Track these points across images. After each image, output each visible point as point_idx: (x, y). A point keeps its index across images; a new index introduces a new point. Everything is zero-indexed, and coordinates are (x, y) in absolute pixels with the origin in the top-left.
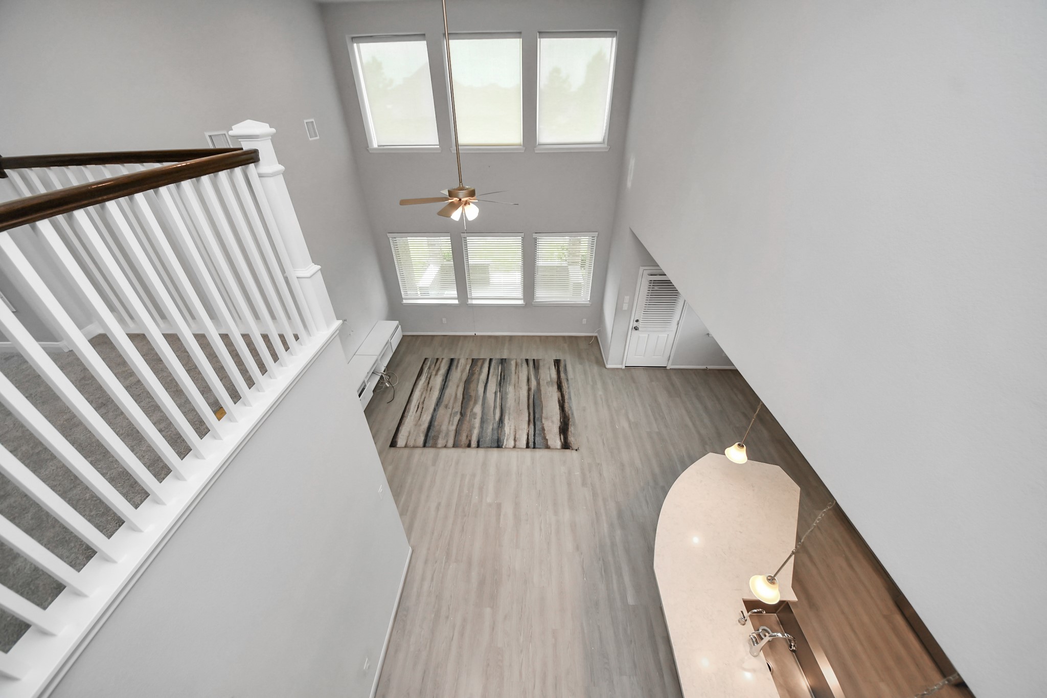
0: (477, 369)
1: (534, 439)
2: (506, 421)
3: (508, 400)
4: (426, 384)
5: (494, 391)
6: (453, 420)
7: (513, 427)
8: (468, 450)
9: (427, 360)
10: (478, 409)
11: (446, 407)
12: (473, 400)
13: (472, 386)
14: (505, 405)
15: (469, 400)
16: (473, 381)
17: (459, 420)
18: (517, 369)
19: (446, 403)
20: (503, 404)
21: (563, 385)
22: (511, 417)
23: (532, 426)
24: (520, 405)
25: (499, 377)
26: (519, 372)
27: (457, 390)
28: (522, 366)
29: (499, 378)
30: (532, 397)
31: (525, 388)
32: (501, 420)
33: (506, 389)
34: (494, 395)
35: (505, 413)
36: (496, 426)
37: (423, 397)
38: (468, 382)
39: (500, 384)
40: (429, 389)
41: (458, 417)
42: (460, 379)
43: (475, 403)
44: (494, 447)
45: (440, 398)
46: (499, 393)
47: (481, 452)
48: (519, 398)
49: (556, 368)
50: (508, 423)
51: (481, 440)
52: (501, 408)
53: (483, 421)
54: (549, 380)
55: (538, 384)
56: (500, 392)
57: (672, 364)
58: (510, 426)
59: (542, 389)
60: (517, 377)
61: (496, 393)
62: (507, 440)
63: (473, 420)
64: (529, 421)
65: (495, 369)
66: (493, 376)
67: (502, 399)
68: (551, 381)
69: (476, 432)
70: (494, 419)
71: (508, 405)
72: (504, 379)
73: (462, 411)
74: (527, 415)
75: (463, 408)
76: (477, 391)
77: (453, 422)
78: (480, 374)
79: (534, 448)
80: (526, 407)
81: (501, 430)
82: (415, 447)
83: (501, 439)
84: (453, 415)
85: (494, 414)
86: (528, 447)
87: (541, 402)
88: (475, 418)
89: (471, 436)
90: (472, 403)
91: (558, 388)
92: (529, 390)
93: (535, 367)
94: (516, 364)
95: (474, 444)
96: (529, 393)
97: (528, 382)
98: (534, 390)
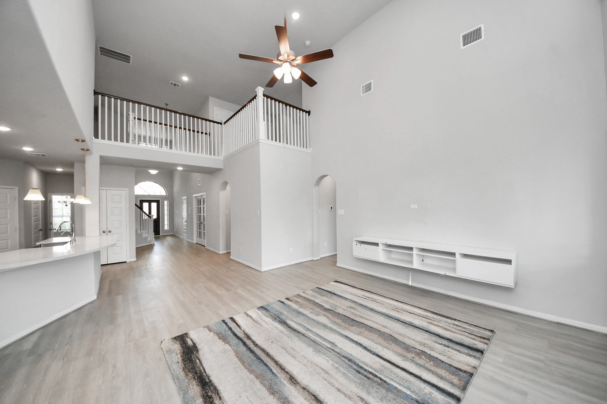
1: (228, 326)
10: (323, 319)
14: (297, 337)
23: (240, 334)
24: (280, 348)
32: (283, 323)
47: (270, 300)
48: (295, 358)
63: (311, 311)
64: (249, 337)
66: (383, 366)
74: (258, 342)
87: (252, 372)
92: (293, 380)
96: (287, 373)
97: (314, 395)
98: (285, 385)
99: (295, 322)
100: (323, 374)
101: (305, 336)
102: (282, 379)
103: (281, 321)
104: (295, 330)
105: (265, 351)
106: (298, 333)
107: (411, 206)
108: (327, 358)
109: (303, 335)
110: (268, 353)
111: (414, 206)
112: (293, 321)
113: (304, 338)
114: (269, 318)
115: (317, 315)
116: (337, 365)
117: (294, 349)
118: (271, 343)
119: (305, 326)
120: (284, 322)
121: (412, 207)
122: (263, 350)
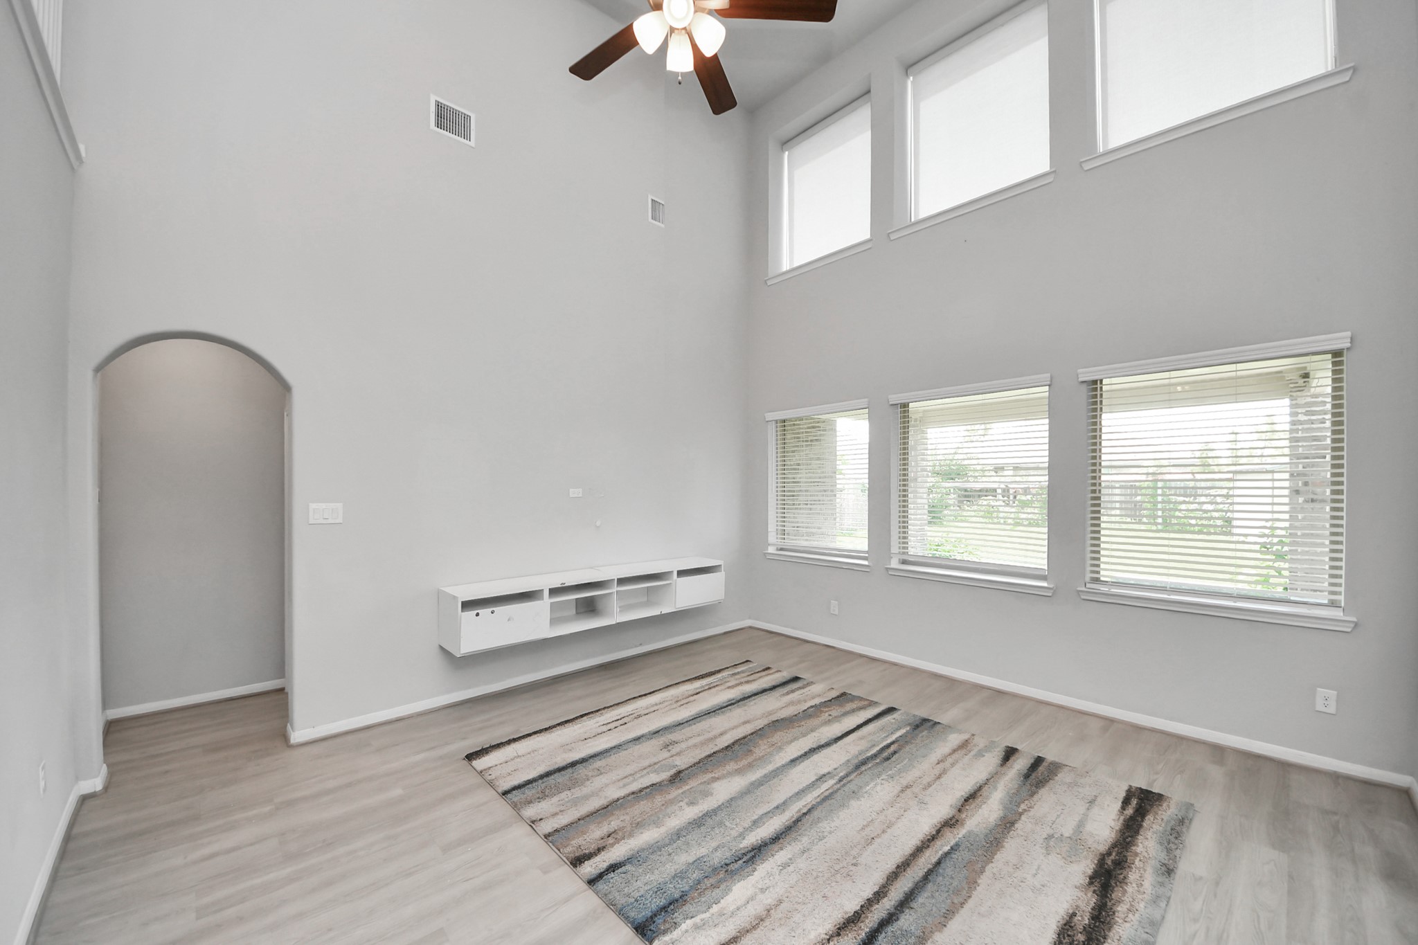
0: (835, 712)
3: (843, 814)
4: (690, 693)
5: (823, 772)
6: (637, 779)
7: (768, 899)
8: (567, 869)
9: (745, 664)
10: (724, 789)
11: (669, 744)
12: (744, 764)
13: (782, 735)
14: (820, 820)
15: (736, 759)
16: (795, 727)
17: (649, 786)
18: (956, 756)
19: (677, 739)
20: (816, 814)
21: (1133, 876)
22: (802, 864)
24: (871, 848)
25: (878, 748)
26: (953, 765)
27: (734, 727)
28: (980, 754)
29: (872, 752)
30: (943, 846)
31: (941, 808)
32: (757, 853)
33: (867, 784)
34: (811, 780)
35: (795, 839)
36: (718, 858)
37: (655, 708)
38: (777, 725)
39: (864, 763)
40: (683, 702)
41: (657, 778)
43: (742, 770)
44: (626, 921)
45: (681, 724)
46: (831, 782)
47: (589, 900)
49: (1130, 811)
50: (769, 875)
51: (622, 871)
52: (798, 820)
53: (700, 823)
54: (1068, 831)
55: (1007, 824)
56: (840, 781)
58: (763, 891)
59: (1012, 846)
60: (937, 772)
61: (822, 778)
62: (697, 927)
63: (680, 805)
65: (882, 729)
66: (858, 739)
67: (826, 799)
68: (1077, 841)
69: (644, 838)
70: (742, 836)
71: (825, 826)
72: (888, 759)
73: (683, 773)
74: (868, 893)
75: (700, 765)
76: (778, 750)
77: (628, 784)
78: (828, 722)
80: (890, 865)
81: (720, 882)
82: (491, 784)
83: (683, 911)
85: (756, 823)
87: (972, 884)
88: (691, 803)
89: (615, 842)
90: (730, 768)
91: (1092, 879)
92: (950, 823)
93: (1027, 776)
94: (964, 745)
95: (589, 868)
96: (938, 831)
99: (750, 829)
103: (747, 859)
104: (789, 829)
105: (893, 872)
106: (802, 821)
107: (571, 490)
109: (806, 813)
110: (898, 865)
111: (575, 492)
114: (730, 890)
115: (707, 794)
118: (859, 867)
120: (749, 852)
121: (571, 495)
122: (894, 876)
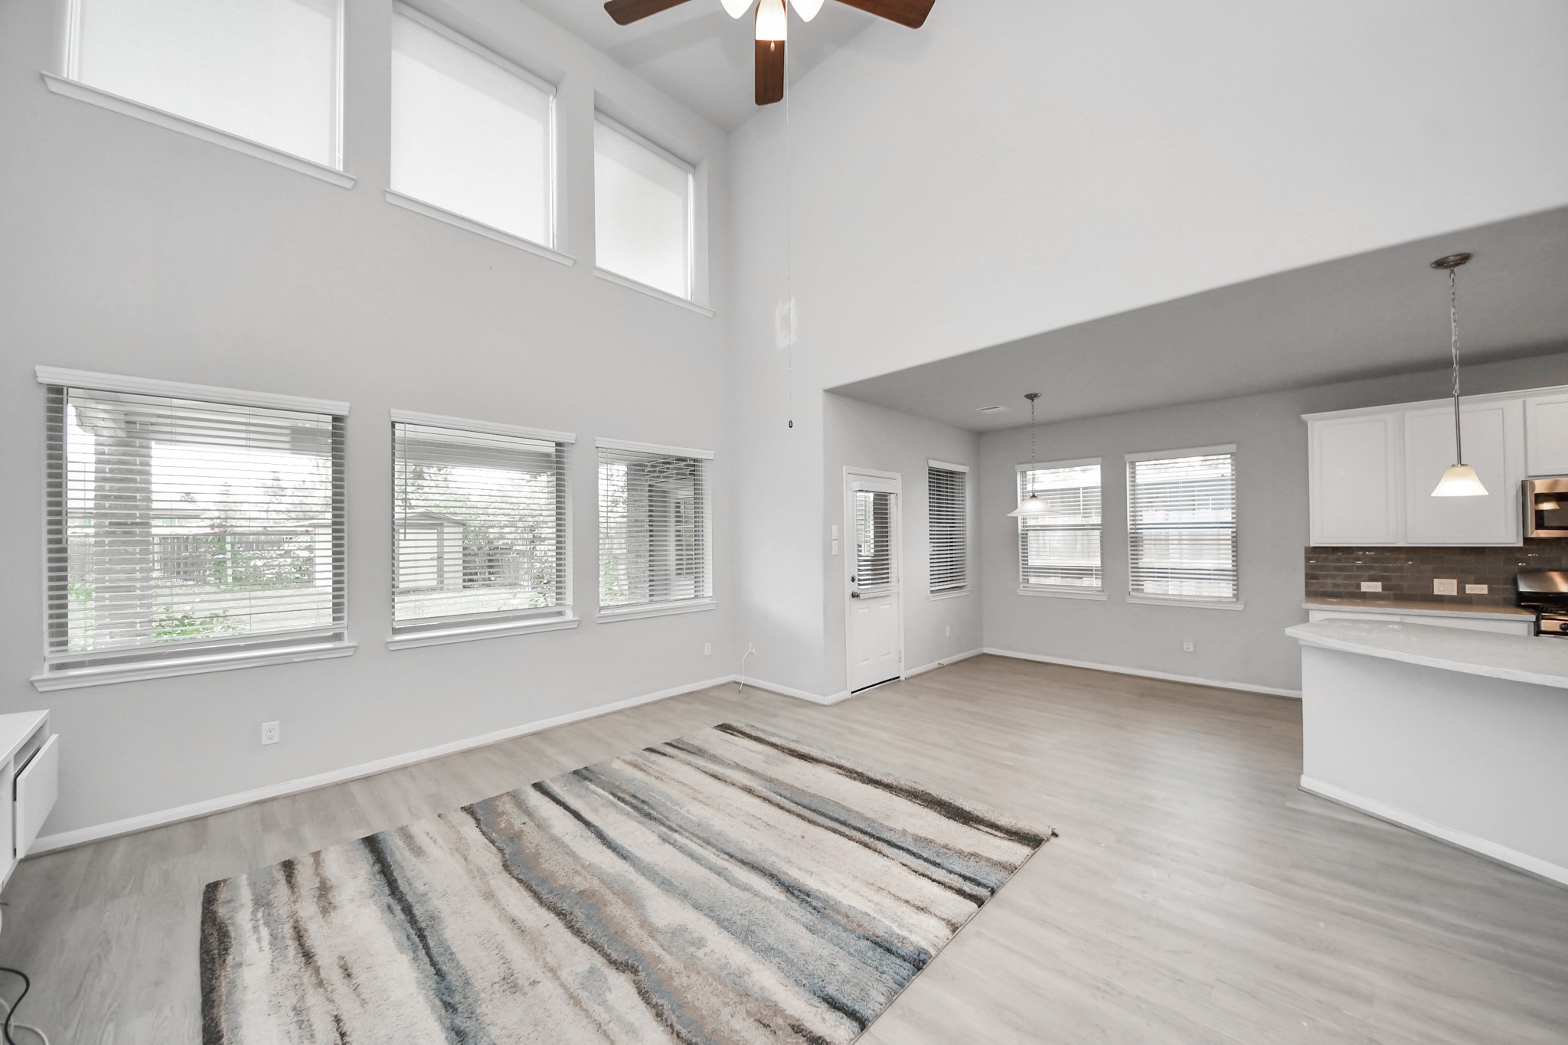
0: (515, 821)
2: (811, 883)
3: (731, 835)
5: (657, 840)
6: (609, 1009)
9: (223, 894)
10: (665, 911)
11: (510, 984)
12: (609, 896)
13: (553, 863)
16: (537, 855)
17: (643, 994)
18: (650, 770)
19: (494, 972)
20: (731, 850)
24: (781, 827)
25: (622, 805)
26: (665, 776)
27: (502, 911)
28: (654, 763)
29: (627, 808)
30: (778, 799)
31: (733, 792)
32: (795, 890)
34: (667, 846)
35: (777, 868)
38: (521, 866)
39: (648, 816)
40: (333, 975)
41: (620, 989)
42: (478, 873)
43: (630, 899)
44: (908, 979)
45: (439, 973)
46: (678, 837)
47: (894, 1028)
48: (748, 814)
51: (831, 990)
52: (743, 862)
53: (745, 935)
54: (761, 757)
55: (749, 772)
56: (676, 832)
57: (906, 669)
60: (677, 787)
61: (667, 841)
62: (908, 929)
63: (700, 953)
66: (597, 812)
67: (706, 842)
68: (766, 756)
69: (767, 979)
72: (644, 802)
73: (614, 956)
75: (603, 941)
76: (589, 867)
78: (541, 826)
79: (993, 892)
81: (840, 913)
83: (881, 934)
84: (583, 995)
85: (746, 890)
86: (980, 902)
87: (815, 795)
88: (703, 945)
89: (777, 1010)
90: (617, 909)
91: (804, 760)
92: (748, 790)
93: (690, 752)
94: (633, 765)
97: (719, 779)
98: (761, 786)
99: (756, 894)
100: (700, 797)
101: (728, 854)
102: (764, 790)
103: (805, 897)
104: (754, 867)
106: (745, 860)
108: (689, 816)
109: (731, 856)
112: (766, 899)
113: (729, 850)
116: (677, 808)
117: (751, 826)
119: (728, 881)
120: (793, 894)
